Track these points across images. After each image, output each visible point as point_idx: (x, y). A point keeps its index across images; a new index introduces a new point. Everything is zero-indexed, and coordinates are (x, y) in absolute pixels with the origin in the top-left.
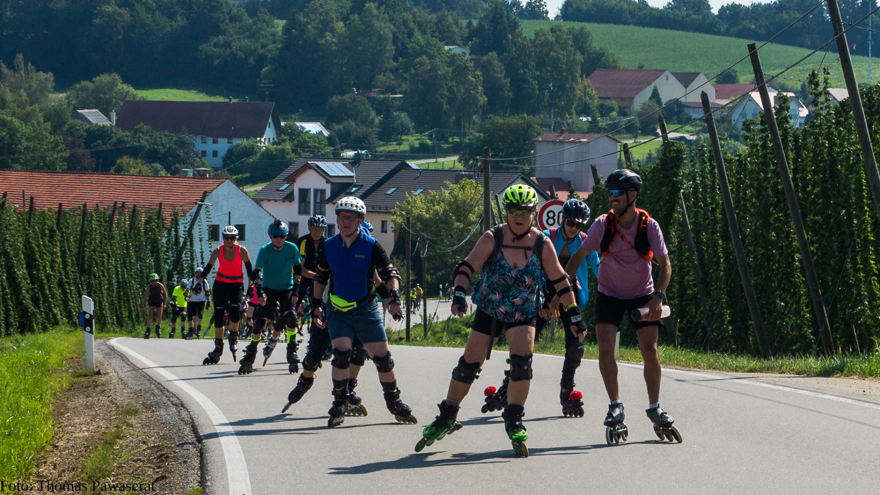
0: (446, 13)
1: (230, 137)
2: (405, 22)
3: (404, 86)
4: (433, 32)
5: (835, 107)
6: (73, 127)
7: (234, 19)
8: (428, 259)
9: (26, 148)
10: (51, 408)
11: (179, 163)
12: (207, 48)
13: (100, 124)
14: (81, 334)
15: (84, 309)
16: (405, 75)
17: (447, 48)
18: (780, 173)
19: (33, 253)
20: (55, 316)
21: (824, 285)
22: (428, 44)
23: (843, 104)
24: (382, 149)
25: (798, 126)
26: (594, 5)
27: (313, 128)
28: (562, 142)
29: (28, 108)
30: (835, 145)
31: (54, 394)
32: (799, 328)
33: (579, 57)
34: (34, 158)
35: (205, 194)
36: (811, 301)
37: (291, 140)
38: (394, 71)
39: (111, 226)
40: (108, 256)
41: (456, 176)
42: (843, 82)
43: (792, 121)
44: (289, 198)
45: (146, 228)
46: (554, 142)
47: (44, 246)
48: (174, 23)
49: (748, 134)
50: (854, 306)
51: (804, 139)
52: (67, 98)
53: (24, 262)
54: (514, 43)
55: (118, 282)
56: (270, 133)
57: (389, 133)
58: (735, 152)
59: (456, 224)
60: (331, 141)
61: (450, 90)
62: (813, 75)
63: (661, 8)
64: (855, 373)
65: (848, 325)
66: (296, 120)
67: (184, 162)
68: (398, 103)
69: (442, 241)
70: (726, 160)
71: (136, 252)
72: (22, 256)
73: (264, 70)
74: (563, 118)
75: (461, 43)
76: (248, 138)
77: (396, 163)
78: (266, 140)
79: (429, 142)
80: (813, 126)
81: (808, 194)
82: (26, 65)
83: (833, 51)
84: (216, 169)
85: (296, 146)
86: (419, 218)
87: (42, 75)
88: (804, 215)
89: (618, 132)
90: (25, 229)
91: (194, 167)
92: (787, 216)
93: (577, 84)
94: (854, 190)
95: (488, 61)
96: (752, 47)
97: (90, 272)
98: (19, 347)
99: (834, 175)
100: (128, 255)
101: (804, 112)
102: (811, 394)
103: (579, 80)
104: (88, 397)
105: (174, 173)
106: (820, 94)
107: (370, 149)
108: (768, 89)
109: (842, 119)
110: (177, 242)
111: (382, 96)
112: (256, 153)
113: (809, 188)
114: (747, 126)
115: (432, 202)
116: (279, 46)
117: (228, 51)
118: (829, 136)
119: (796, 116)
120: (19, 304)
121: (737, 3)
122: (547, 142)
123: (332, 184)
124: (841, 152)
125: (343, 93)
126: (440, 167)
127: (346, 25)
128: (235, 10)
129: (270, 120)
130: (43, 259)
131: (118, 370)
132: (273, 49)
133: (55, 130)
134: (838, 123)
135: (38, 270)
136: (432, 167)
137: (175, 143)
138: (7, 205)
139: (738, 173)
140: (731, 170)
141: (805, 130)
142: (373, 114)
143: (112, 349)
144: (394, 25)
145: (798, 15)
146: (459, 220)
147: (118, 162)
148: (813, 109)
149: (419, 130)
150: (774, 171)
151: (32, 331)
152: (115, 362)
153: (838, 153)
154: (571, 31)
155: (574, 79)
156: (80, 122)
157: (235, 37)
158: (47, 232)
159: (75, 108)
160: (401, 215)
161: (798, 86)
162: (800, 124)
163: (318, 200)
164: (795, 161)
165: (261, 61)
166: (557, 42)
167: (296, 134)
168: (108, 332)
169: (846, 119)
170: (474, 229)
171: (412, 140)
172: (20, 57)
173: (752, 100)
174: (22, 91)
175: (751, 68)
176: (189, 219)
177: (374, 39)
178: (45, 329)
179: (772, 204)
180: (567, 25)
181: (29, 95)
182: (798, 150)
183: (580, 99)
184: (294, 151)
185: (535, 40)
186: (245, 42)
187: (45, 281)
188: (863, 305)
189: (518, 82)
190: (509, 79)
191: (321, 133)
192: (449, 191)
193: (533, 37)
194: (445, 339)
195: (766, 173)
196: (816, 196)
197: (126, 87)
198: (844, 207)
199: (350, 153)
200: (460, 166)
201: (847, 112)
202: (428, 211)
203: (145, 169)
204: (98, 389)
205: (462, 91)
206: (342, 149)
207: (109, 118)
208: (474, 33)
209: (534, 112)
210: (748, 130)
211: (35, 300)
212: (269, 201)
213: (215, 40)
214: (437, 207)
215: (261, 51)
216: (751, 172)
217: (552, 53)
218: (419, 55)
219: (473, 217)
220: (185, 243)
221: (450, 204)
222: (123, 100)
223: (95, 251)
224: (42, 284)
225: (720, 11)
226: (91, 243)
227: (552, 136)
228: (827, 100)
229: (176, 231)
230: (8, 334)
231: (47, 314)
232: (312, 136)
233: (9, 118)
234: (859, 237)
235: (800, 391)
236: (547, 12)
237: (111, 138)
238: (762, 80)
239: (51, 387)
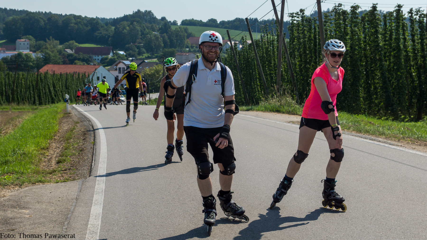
0: (153, 24)
1: (102, 55)
2: (143, 27)
3: (143, 42)
4: (150, 29)
5: (248, 45)
6: (64, 54)
7: (102, 27)
8: (150, 84)
9: (53, 59)
10: (58, 122)
11: (90, 62)
12: (96, 34)
13: (70, 53)
14: (66, 104)
15: (66, 98)
16: (144, 40)
17: (154, 33)
18: (235, 61)
19: (55, 84)
20: (60, 99)
21: (247, 89)
22: (149, 32)
23: (250, 44)
24: (138, 57)
25: (239, 50)
26: (189, 22)
27: (122, 53)
28: (182, 55)
29: (53, 49)
30: (248, 54)
31: (59, 119)
32: (241, 99)
33: (186, 34)
34: (55, 61)
35: (96, 69)
36: (243, 93)
37: (116, 56)
38: (141, 39)
39: (73, 78)
40: (73, 84)
41: (157, 64)
42: (250, 39)
43: (238, 49)
44: (116, 70)
45: (82, 78)
46: (180, 55)
47: (57, 82)
48: (88, 28)
49: (227, 52)
50: (254, 93)
51: (241, 53)
52: (62, 47)
53: (52, 86)
54: (170, 31)
55: (75, 91)
56: (111, 54)
57: (140, 53)
58: (224, 56)
59: (157, 75)
60: (126, 56)
61: (155, 43)
62: (243, 37)
63: (205, 22)
64: (255, 110)
65: (253, 98)
66: (117, 51)
67: (91, 61)
68: (142, 46)
69: (153, 79)
70: (222, 58)
71: (79, 83)
72: (52, 85)
73: (110, 39)
74: (182, 49)
75: (157, 31)
76: (106, 55)
77: (142, 61)
78: (110, 56)
79: (150, 56)
80: (243, 50)
81: (242, 66)
82: (52, 39)
83: (248, 31)
84: (98, 63)
85: (118, 57)
86: (148, 74)
87: (56, 41)
88: (241, 71)
89: (196, 52)
90: (52, 78)
91: (93, 62)
92: (237, 72)
93: (185, 40)
94: (254, 65)
95: (164, 35)
96: (227, 31)
97: (68, 89)
98: (51, 107)
99: (248, 62)
100: (78, 84)
101: (241, 46)
102: (244, 116)
103: (186, 40)
104: (67, 119)
105: (89, 64)
106: (244, 42)
107: (135, 57)
108: (232, 41)
109: (250, 48)
110: (89, 81)
111: (138, 45)
112: (108, 59)
113: (242, 65)
114: (227, 50)
115: (151, 70)
116: (113, 33)
117: (101, 35)
118: (247, 52)
119: (239, 47)
120: (51, 96)
121: (224, 20)
122: (179, 55)
123: (127, 66)
124: (250, 56)
125: (129, 44)
126: (153, 62)
127: (129, 28)
128: (102, 25)
129: (111, 51)
130: (57, 85)
131: (75, 112)
132: (111, 34)
133: (60, 54)
134: (249, 49)
135: (56, 88)
136: (150, 62)
137: (89, 57)
138: (48, 73)
139: (225, 61)
140: (223, 61)
141: (241, 51)
142: (136, 49)
143: (73, 107)
144: (141, 27)
145: (239, 23)
146: (157, 74)
147: (75, 62)
148: (243, 45)
149: (148, 52)
150: (234, 61)
151: (54, 103)
152: (74, 111)
153: (249, 57)
154: (184, 28)
155: (185, 39)
156: (65, 52)
157: (103, 31)
158: (58, 79)
159: (64, 49)
160: (143, 73)
161: (239, 40)
162: (240, 49)
163: (123, 70)
164: (239, 58)
165: (109, 37)
166: (181, 31)
167: (117, 54)
168: (73, 103)
169: (251, 48)
170: (161, 76)
171: (146, 55)
172: (51, 37)
173: (228, 44)
174: (52, 45)
175: (227, 36)
176: (92, 75)
177: (136, 31)
178: (58, 103)
179: (233, 69)
180: (183, 27)
181: (53, 46)
182: (239, 56)
183: (186, 44)
184: (117, 58)
185: (175, 30)
186: (105, 32)
187: (58, 91)
188: (256, 93)
189: (171, 41)
190: (169, 40)
191: (124, 54)
192: (155, 67)
193: (174, 29)
194: (154, 103)
195: (232, 61)
196: (244, 67)
197: (77, 44)
198: (251, 69)
199: (131, 59)
200: (157, 61)
201: (251, 46)
202: (150, 72)
203: (81, 63)
204: (70, 117)
205: (158, 43)
206: (129, 57)
207: (72, 51)
208: (160, 29)
209: (175, 48)
210: (227, 51)
211: (55, 96)
212: (111, 70)
213: (98, 32)
214: (152, 71)
215: (109, 34)
216: (228, 61)
217: (179, 33)
218: (148, 34)
219: (161, 74)
220: (91, 81)
221: (155, 70)
222: (76, 47)
223: (69, 83)
224: (57, 92)
225: (220, 22)
226: (68, 82)
227: (180, 53)
228: (246, 43)
229: (89, 78)
230: (49, 104)
231: (58, 99)
232: (121, 55)
233: (48, 52)
234: (255, 76)
235: (241, 115)
236: (178, 24)
237: (73, 56)
238: (230, 39)
239: (59, 117)
